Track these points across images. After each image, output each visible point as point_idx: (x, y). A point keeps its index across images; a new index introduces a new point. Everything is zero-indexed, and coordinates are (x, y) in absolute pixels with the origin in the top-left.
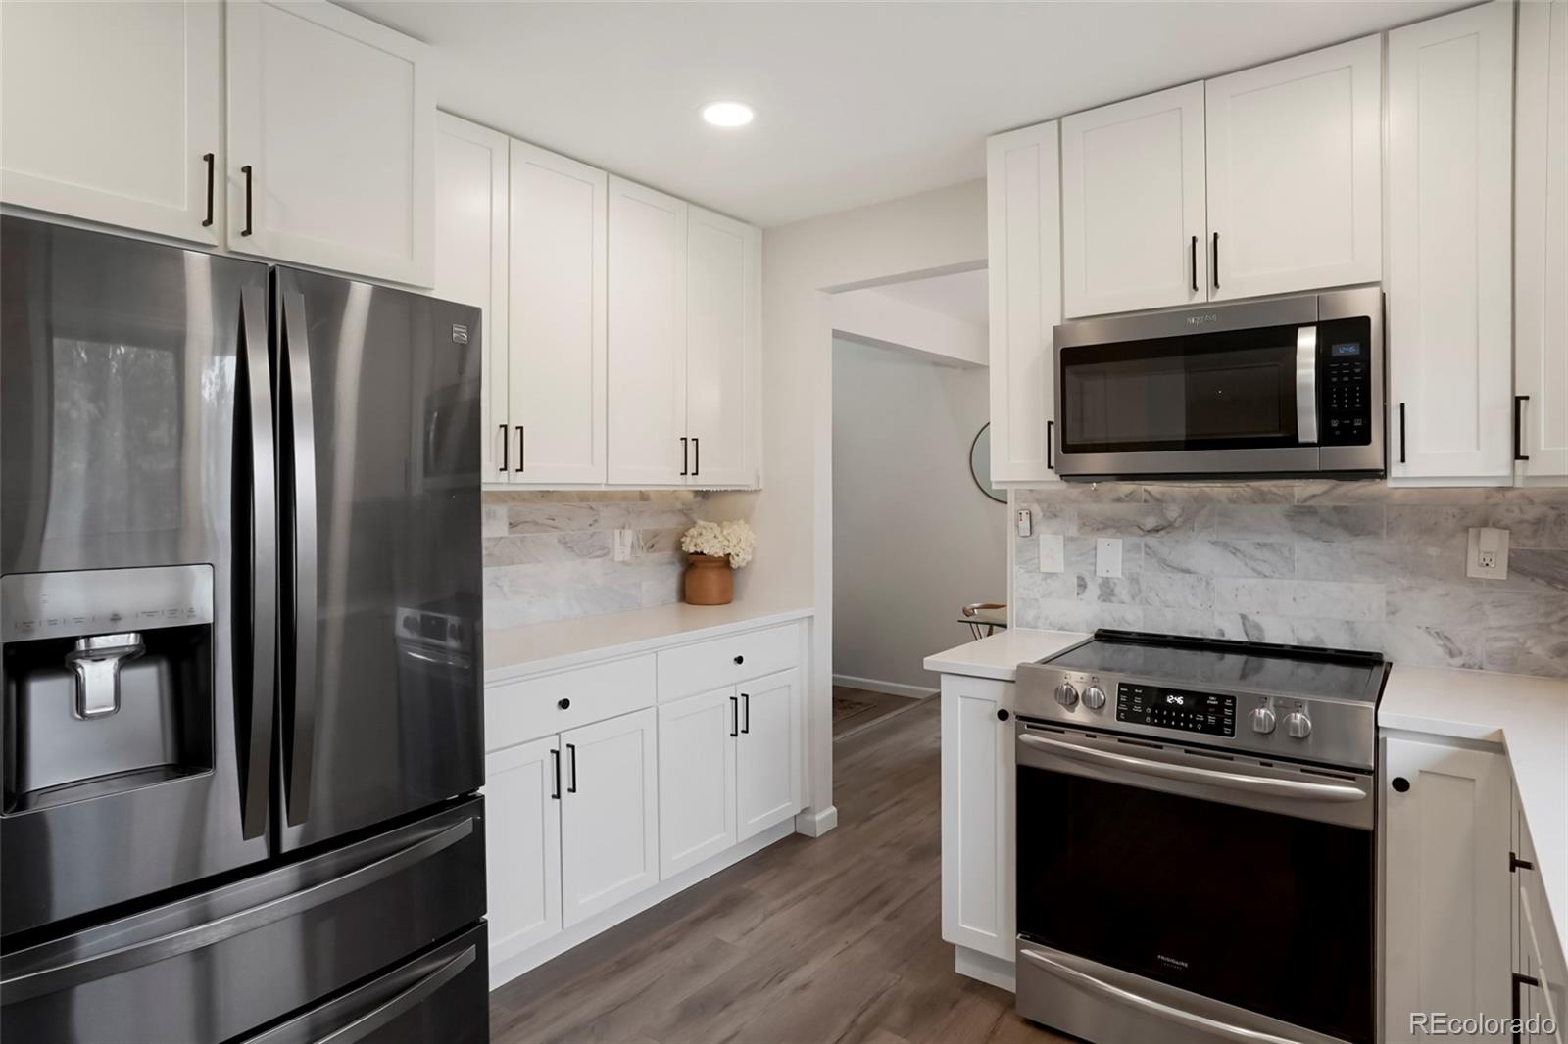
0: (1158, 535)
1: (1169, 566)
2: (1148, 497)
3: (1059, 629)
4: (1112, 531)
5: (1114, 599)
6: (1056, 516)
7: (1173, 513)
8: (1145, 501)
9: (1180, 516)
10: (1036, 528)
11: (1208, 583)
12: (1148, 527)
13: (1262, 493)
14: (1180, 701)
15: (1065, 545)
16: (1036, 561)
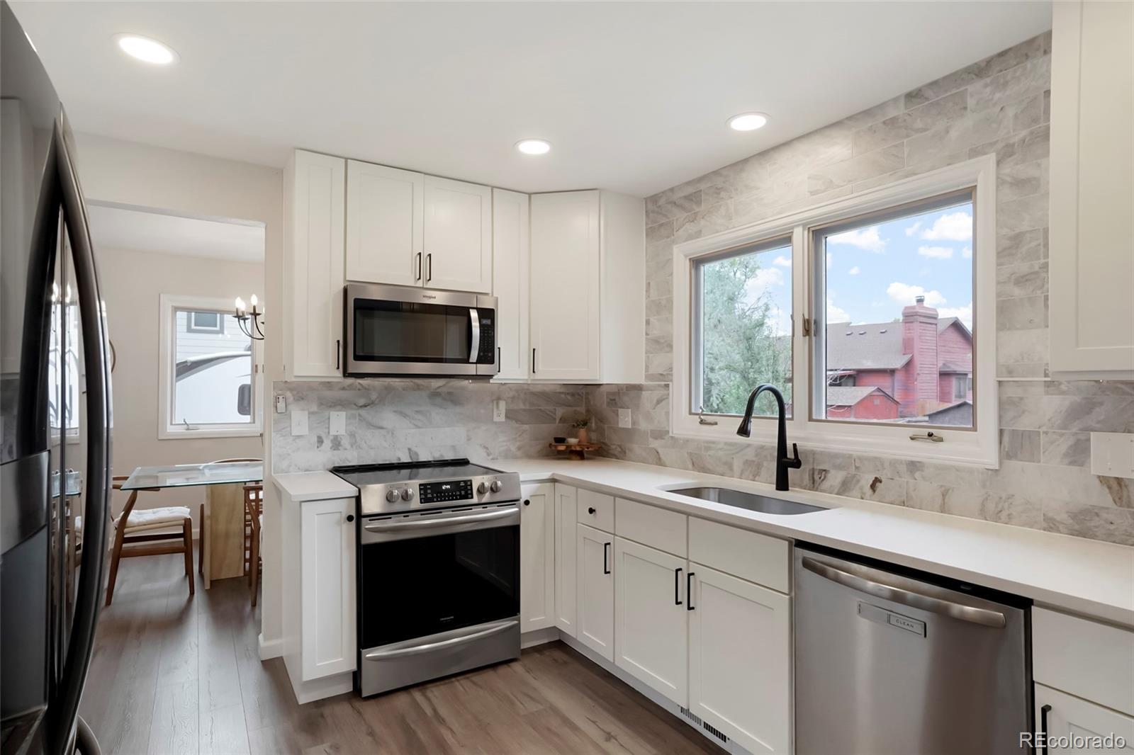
0: (366, 408)
1: (373, 426)
2: (361, 388)
3: (305, 471)
4: (339, 407)
5: (340, 448)
6: (303, 399)
7: (374, 396)
8: (359, 390)
9: (378, 398)
10: (289, 407)
11: (393, 434)
12: (361, 405)
13: (418, 385)
14: (448, 487)
15: (309, 418)
16: (289, 429)
